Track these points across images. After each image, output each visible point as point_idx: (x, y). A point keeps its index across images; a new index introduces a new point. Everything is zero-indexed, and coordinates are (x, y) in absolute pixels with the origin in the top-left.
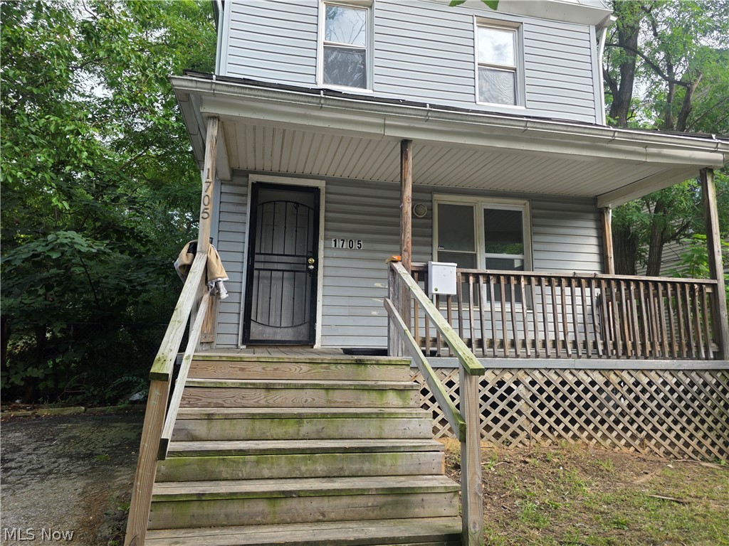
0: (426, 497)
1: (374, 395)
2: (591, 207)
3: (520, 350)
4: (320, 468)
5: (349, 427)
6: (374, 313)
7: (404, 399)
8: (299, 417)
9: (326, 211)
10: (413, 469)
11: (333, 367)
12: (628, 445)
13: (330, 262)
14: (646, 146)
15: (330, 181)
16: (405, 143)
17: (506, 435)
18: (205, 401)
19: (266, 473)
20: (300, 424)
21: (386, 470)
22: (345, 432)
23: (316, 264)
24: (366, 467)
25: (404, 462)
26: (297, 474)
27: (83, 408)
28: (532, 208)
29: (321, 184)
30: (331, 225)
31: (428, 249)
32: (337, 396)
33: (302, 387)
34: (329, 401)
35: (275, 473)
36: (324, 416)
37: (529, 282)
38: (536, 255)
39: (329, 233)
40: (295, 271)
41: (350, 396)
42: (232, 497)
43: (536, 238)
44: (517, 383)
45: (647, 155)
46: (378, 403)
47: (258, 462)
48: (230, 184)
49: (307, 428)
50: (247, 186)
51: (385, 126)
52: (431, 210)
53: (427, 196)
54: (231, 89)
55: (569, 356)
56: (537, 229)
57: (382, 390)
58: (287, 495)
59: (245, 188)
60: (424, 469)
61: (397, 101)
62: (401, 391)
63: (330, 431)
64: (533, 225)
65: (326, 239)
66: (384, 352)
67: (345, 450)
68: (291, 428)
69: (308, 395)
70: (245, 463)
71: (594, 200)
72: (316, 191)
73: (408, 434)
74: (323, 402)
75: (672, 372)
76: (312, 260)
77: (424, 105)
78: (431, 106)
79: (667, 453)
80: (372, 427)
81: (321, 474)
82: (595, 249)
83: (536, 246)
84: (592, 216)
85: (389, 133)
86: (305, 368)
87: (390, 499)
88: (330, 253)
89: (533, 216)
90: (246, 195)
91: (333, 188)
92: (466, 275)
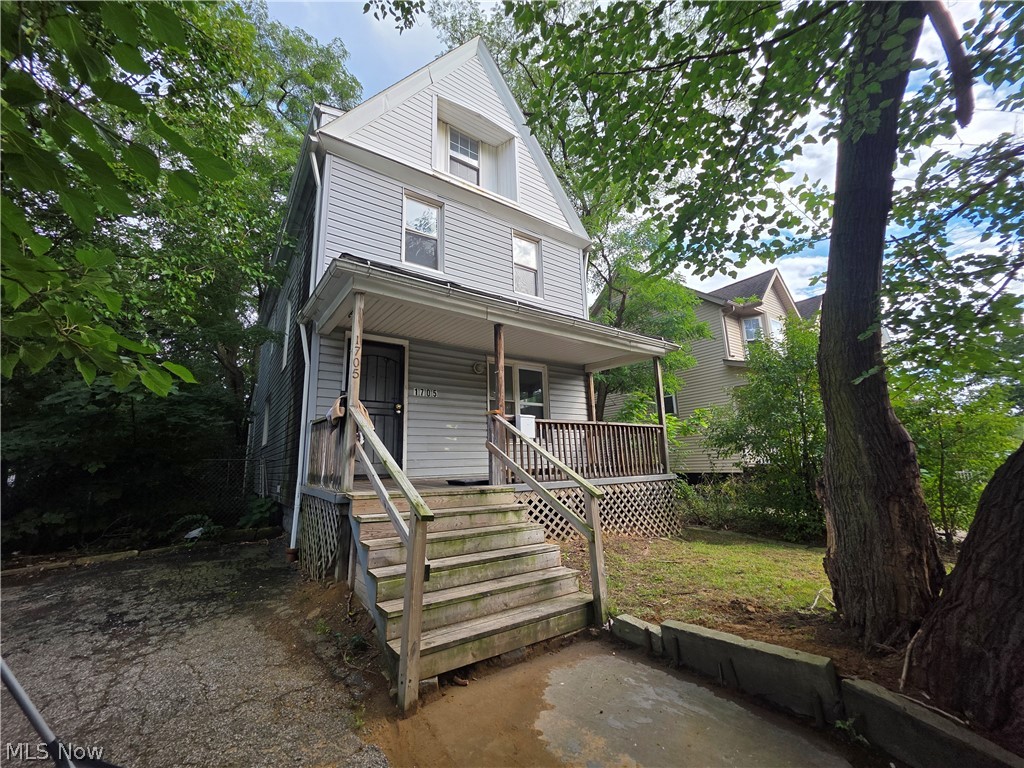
0: (562, 582)
1: (500, 515)
2: (581, 372)
3: (552, 476)
4: (490, 573)
5: (496, 541)
6: (447, 449)
7: (519, 517)
8: (463, 538)
9: (409, 365)
10: (544, 565)
11: (465, 497)
12: (625, 532)
13: (412, 408)
14: (631, 341)
15: (412, 341)
16: (498, 327)
17: (563, 534)
18: (383, 533)
19: (456, 583)
20: (464, 543)
21: (529, 568)
22: (493, 546)
23: (402, 409)
24: (518, 568)
25: (539, 561)
26: (475, 580)
27: (136, 552)
28: (549, 370)
29: (405, 343)
30: (414, 377)
31: (484, 398)
32: (477, 519)
33: (454, 515)
34: (472, 523)
35: (462, 582)
36: (479, 535)
37: (550, 428)
38: (552, 404)
39: (412, 383)
40: (384, 415)
41: (485, 518)
42: (450, 603)
43: (552, 392)
44: (568, 498)
45: (631, 347)
46: (503, 522)
47: (450, 575)
48: (327, 338)
49: (469, 545)
50: (344, 341)
51: (487, 313)
52: (486, 368)
53: (482, 358)
54: (384, 275)
55: (595, 477)
56: (551, 385)
57: (504, 512)
58: (484, 595)
59: (342, 343)
60: (550, 564)
61: (498, 297)
62: (516, 511)
63: (484, 546)
64: (550, 383)
65: (409, 388)
66: (486, 483)
67: (505, 558)
68: (458, 547)
69: (458, 520)
70: (441, 577)
71: (583, 367)
72: (401, 348)
73: (531, 541)
74: (467, 525)
75: (644, 483)
76: (399, 406)
77: (515, 302)
78: (520, 303)
79: (644, 534)
80: (508, 540)
81: (491, 577)
82: (584, 400)
83: (552, 398)
84: (582, 378)
85: (490, 318)
86: (446, 499)
87: (542, 587)
88: (412, 400)
89: (550, 376)
90: (343, 349)
91: (414, 347)
92: (538, 424)
